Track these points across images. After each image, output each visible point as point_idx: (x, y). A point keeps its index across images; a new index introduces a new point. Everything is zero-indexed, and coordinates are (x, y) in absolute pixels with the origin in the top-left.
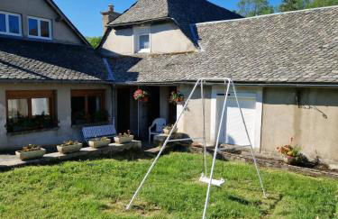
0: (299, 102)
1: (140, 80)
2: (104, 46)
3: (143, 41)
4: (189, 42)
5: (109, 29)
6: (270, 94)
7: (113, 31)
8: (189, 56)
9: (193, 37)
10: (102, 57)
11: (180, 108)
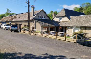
0: (85, 29)
1: (61, 26)
2: (54, 20)
3: (61, 19)
4: (69, 19)
5: (54, 17)
6: (81, 28)
7: (55, 17)
8: (69, 22)
9: (70, 19)
10: (53, 22)
11: (67, 30)
